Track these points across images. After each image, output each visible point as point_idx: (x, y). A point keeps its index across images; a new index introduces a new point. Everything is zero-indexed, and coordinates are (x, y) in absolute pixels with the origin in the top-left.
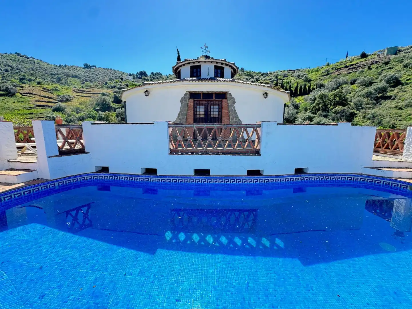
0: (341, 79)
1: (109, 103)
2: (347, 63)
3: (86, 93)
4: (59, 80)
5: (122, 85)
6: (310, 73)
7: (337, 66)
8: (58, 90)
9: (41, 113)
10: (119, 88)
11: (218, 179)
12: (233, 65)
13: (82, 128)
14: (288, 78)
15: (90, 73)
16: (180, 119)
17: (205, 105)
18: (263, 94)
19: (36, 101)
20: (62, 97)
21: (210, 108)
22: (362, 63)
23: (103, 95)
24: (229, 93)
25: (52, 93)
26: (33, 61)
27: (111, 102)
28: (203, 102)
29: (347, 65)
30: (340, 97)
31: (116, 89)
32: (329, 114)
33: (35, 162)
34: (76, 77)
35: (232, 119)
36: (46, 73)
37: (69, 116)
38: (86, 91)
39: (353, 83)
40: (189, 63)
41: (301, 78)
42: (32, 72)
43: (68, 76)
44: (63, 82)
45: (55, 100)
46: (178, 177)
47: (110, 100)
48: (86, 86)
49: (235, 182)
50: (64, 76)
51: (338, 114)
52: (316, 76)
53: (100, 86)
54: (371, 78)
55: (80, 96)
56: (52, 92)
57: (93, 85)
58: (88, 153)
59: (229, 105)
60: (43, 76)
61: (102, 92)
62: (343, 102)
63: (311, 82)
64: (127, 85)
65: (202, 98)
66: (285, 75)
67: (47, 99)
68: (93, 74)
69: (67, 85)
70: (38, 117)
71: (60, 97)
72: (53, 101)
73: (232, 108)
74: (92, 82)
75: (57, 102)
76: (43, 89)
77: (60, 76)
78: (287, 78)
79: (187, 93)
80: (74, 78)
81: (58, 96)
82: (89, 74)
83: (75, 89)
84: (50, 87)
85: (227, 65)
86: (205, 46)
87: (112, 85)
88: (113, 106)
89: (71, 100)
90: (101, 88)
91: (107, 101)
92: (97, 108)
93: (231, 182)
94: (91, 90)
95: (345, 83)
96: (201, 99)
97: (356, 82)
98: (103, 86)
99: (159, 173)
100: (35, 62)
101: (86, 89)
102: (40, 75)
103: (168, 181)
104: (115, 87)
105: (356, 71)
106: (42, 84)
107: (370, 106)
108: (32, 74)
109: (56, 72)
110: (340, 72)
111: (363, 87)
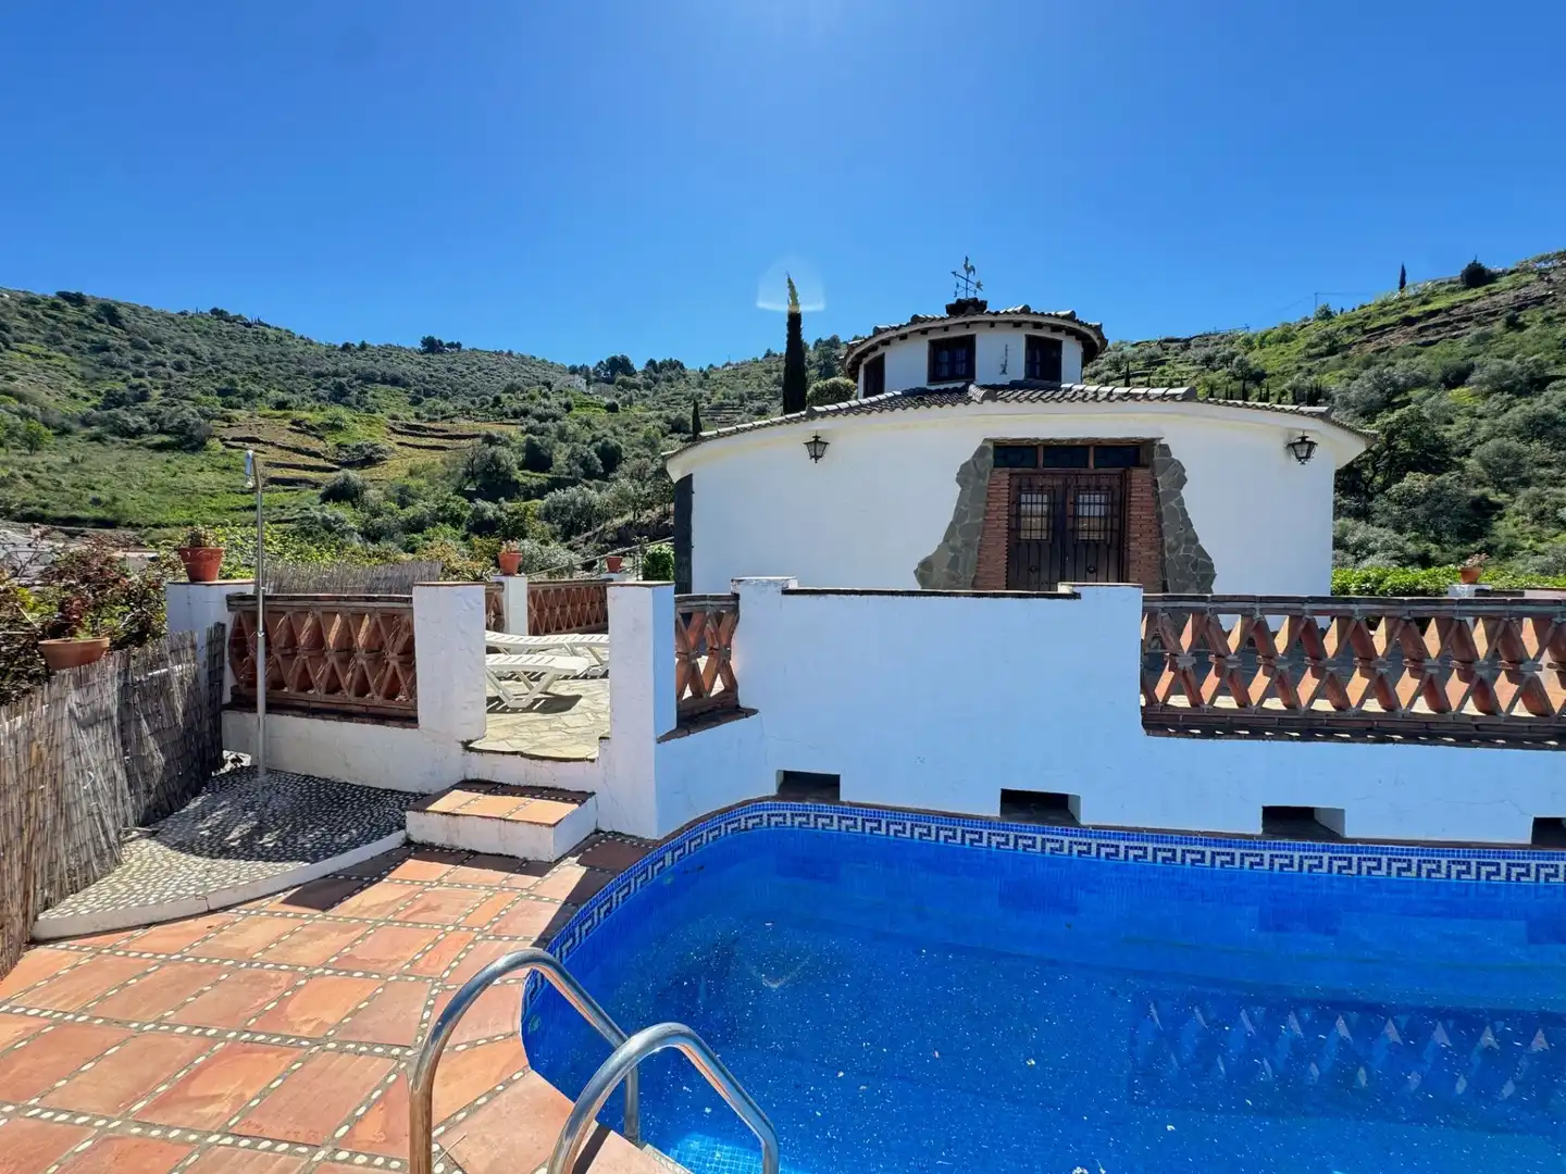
0: (1399, 371)
1: (508, 468)
2: (1407, 307)
3: (428, 436)
4: (339, 395)
5: (550, 407)
6: (1252, 349)
7: (1368, 318)
8: (340, 428)
9: (282, 507)
10: (541, 419)
14: (1166, 368)
15: (443, 367)
19: (269, 464)
20: (354, 450)
22: (1474, 306)
23: (490, 440)
25: (321, 438)
26: (264, 334)
27: (516, 467)
29: (1414, 312)
30: (1414, 439)
31: (533, 422)
32: (1375, 505)
34: (395, 381)
36: (301, 372)
37: (376, 513)
38: (430, 429)
39: (1456, 378)
41: (1221, 368)
42: (257, 369)
43: (369, 379)
44: (353, 400)
45: (330, 461)
47: (510, 458)
48: (428, 412)
50: (357, 379)
51: (1414, 504)
52: (1282, 358)
53: (477, 412)
54: (1536, 361)
55: (410, 446)
56: (321, 433)
57: (452, 408)
60: (291, 381)
61: (483, 433)
62: (1434, 457)
63: (1265, 381)
64: (568, 407)
66: (1152, 357)
67: (305, 457)
68: (450, 370)
69: (363, 410)
70: (272, 518)
71: (347, 452)
72: (321, 463)
74: (446, 398)
75: (337, 467)
76: (294, 423)
77: (344, 380)
78: (1159, 369)
80: (388, 387)
81: (340, 446)
82: (436, 371)
83: (395, 424)
84: (315, 418)
87: (517, 405)
88: (523, 480)
89: (381, 459)
90: (479, 418)
91: (503, 462)
92: (468, 488)
94: (446, 425)
95: (1419, 382)
97: (1472, 379)
98: (487, 410)
100: (271, 337)
101: (430, 420)
102: (279, 378)
104: (525, 413)
105: (1455, 337)
106: (291, 408)
107: (1554, 471)
108: (256, 375)
109: (332, 368)
110: (1382, 340)
111: (1507, 396)
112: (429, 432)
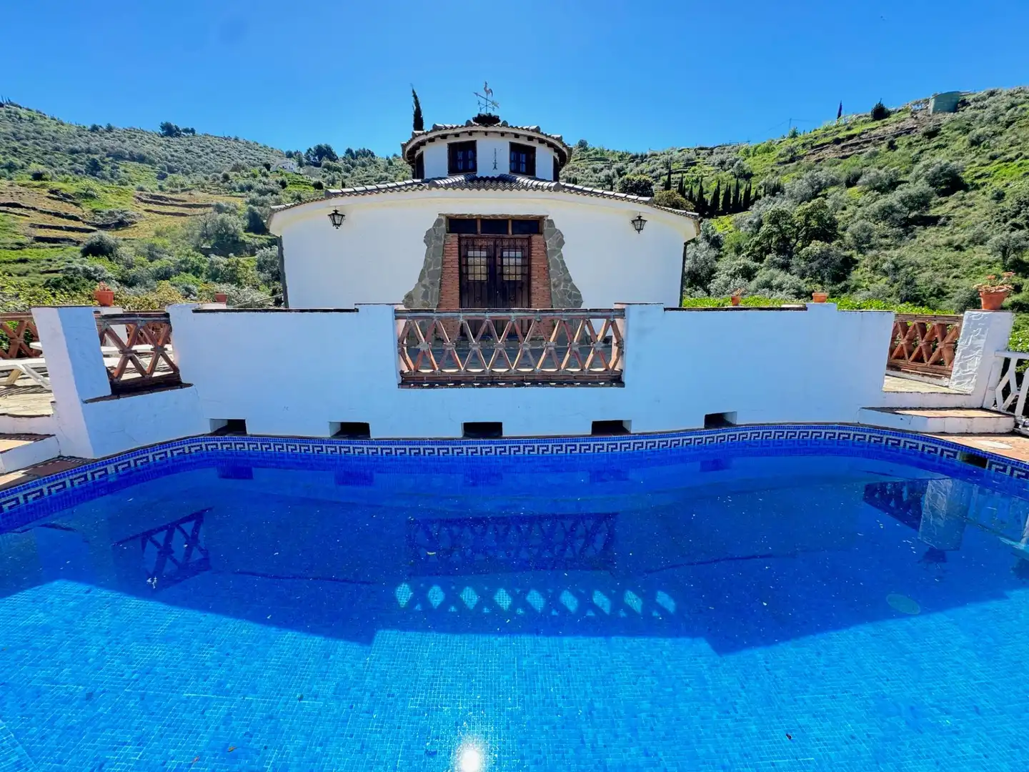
0: (823, 174)
1: (235, 231)
2: (839, 131)
3: (171, 205)
4: (94, 168)
5: (268, 184)
6: (749, 156)
7: (816, 138)
8: (92, 197)
9: (50, 260)
10: (261, 193)
11: (522, 446)
12: (556, 143)
13: (168, 322)
14: (696, 167)
15: (181, 149)
16: (424, 286)
17: (487, 249)
18: (633, 222)
19: (33, 226)
20: (107, 215)
21: (502, 257)
22: (873, 133)
23: (219, 209)
24: (549, 218)
25: (77, 205)
26: (16, 113)
27: (242, 231)
28: (484, 243)
29: (841, 136)
30: (820, 218)
31: (254, 195)
32: (793, 261)
33: (48, 416)
34: (142, 159)
35: (555, 286)
36: (57, 149)
37: (130, 266)
38: (172, 199)
39: (851, 183)
40: (444, 137)
41: (729, 169)
42: (16, 144)
43: (119, 156)
44: (107, 174)
45: (88, 223)
46: (421, 441)
47: (237, 224)
48: (170, 185)
49: (564, 452)
50: (108, 156)
51: (813, 260)
52: (765, 163)
53: (210, 187)
54: (894, 171)
55: (156, 212)
56: (77, 201)
57: (189, 182)
58: (190, 385)
59: (548, 249)
60: (48, 156)
61: (214, 203)
62: (827, 231)
63: (752, 179)
64: (283, 185)
65: (479, 230)
66: (688, 160)
67: (65, 220)
68: (187, 151)
69: (116, 183)
70: (42, 269)
71: (102, 216)
72: (80, 225)
73: (556, 257)
74: (187, 173)
75: (95, 228)
76: (52, 192)
77: (96, 157)
78: (693, 168)
79: (442, 220)
80: (136, 164)
81: (94, 211)
82: (176, 151)
83: (141, 194)
84: (70, 188)
85: (542, 141)
86: (485, 89)
87: (242, 182)
88: (248, 240)
89: (132, 223)
90: (212, 191)
91: (230, 226)
92: (204, 246)
93: (552, 452)
94: (184, 196)
95: (834, 183)
96: (476, 233)
97: (860, 181)
98: (218, 185)
99: (374, 435)
100: (23, 116)
101: (172, 192)
102: (37, 153)
103: (398, 452)
104: (250, 188)
105: (859, 154)
106: (46, 179)
107: (888, 241)
108: (15, 150)
109: (84, 146)
110: (821, 154)
111: (876, 193)
112: (170, 202)
